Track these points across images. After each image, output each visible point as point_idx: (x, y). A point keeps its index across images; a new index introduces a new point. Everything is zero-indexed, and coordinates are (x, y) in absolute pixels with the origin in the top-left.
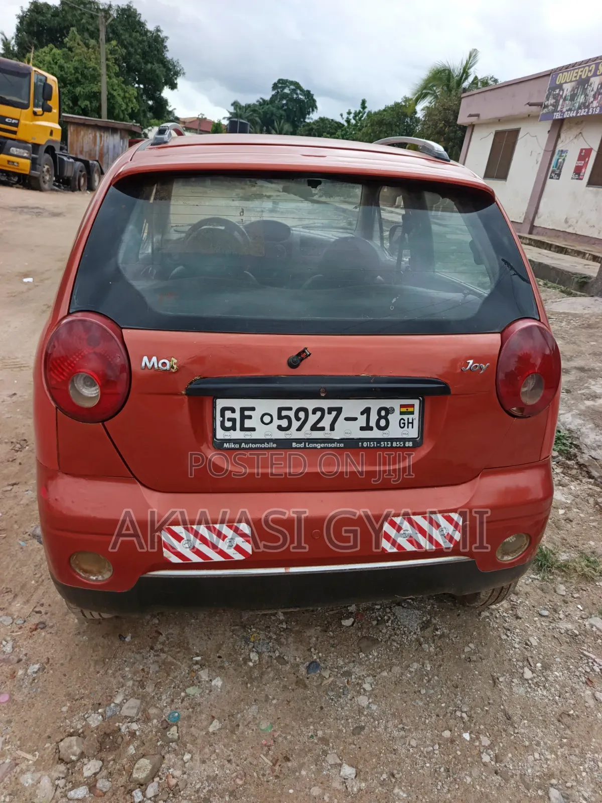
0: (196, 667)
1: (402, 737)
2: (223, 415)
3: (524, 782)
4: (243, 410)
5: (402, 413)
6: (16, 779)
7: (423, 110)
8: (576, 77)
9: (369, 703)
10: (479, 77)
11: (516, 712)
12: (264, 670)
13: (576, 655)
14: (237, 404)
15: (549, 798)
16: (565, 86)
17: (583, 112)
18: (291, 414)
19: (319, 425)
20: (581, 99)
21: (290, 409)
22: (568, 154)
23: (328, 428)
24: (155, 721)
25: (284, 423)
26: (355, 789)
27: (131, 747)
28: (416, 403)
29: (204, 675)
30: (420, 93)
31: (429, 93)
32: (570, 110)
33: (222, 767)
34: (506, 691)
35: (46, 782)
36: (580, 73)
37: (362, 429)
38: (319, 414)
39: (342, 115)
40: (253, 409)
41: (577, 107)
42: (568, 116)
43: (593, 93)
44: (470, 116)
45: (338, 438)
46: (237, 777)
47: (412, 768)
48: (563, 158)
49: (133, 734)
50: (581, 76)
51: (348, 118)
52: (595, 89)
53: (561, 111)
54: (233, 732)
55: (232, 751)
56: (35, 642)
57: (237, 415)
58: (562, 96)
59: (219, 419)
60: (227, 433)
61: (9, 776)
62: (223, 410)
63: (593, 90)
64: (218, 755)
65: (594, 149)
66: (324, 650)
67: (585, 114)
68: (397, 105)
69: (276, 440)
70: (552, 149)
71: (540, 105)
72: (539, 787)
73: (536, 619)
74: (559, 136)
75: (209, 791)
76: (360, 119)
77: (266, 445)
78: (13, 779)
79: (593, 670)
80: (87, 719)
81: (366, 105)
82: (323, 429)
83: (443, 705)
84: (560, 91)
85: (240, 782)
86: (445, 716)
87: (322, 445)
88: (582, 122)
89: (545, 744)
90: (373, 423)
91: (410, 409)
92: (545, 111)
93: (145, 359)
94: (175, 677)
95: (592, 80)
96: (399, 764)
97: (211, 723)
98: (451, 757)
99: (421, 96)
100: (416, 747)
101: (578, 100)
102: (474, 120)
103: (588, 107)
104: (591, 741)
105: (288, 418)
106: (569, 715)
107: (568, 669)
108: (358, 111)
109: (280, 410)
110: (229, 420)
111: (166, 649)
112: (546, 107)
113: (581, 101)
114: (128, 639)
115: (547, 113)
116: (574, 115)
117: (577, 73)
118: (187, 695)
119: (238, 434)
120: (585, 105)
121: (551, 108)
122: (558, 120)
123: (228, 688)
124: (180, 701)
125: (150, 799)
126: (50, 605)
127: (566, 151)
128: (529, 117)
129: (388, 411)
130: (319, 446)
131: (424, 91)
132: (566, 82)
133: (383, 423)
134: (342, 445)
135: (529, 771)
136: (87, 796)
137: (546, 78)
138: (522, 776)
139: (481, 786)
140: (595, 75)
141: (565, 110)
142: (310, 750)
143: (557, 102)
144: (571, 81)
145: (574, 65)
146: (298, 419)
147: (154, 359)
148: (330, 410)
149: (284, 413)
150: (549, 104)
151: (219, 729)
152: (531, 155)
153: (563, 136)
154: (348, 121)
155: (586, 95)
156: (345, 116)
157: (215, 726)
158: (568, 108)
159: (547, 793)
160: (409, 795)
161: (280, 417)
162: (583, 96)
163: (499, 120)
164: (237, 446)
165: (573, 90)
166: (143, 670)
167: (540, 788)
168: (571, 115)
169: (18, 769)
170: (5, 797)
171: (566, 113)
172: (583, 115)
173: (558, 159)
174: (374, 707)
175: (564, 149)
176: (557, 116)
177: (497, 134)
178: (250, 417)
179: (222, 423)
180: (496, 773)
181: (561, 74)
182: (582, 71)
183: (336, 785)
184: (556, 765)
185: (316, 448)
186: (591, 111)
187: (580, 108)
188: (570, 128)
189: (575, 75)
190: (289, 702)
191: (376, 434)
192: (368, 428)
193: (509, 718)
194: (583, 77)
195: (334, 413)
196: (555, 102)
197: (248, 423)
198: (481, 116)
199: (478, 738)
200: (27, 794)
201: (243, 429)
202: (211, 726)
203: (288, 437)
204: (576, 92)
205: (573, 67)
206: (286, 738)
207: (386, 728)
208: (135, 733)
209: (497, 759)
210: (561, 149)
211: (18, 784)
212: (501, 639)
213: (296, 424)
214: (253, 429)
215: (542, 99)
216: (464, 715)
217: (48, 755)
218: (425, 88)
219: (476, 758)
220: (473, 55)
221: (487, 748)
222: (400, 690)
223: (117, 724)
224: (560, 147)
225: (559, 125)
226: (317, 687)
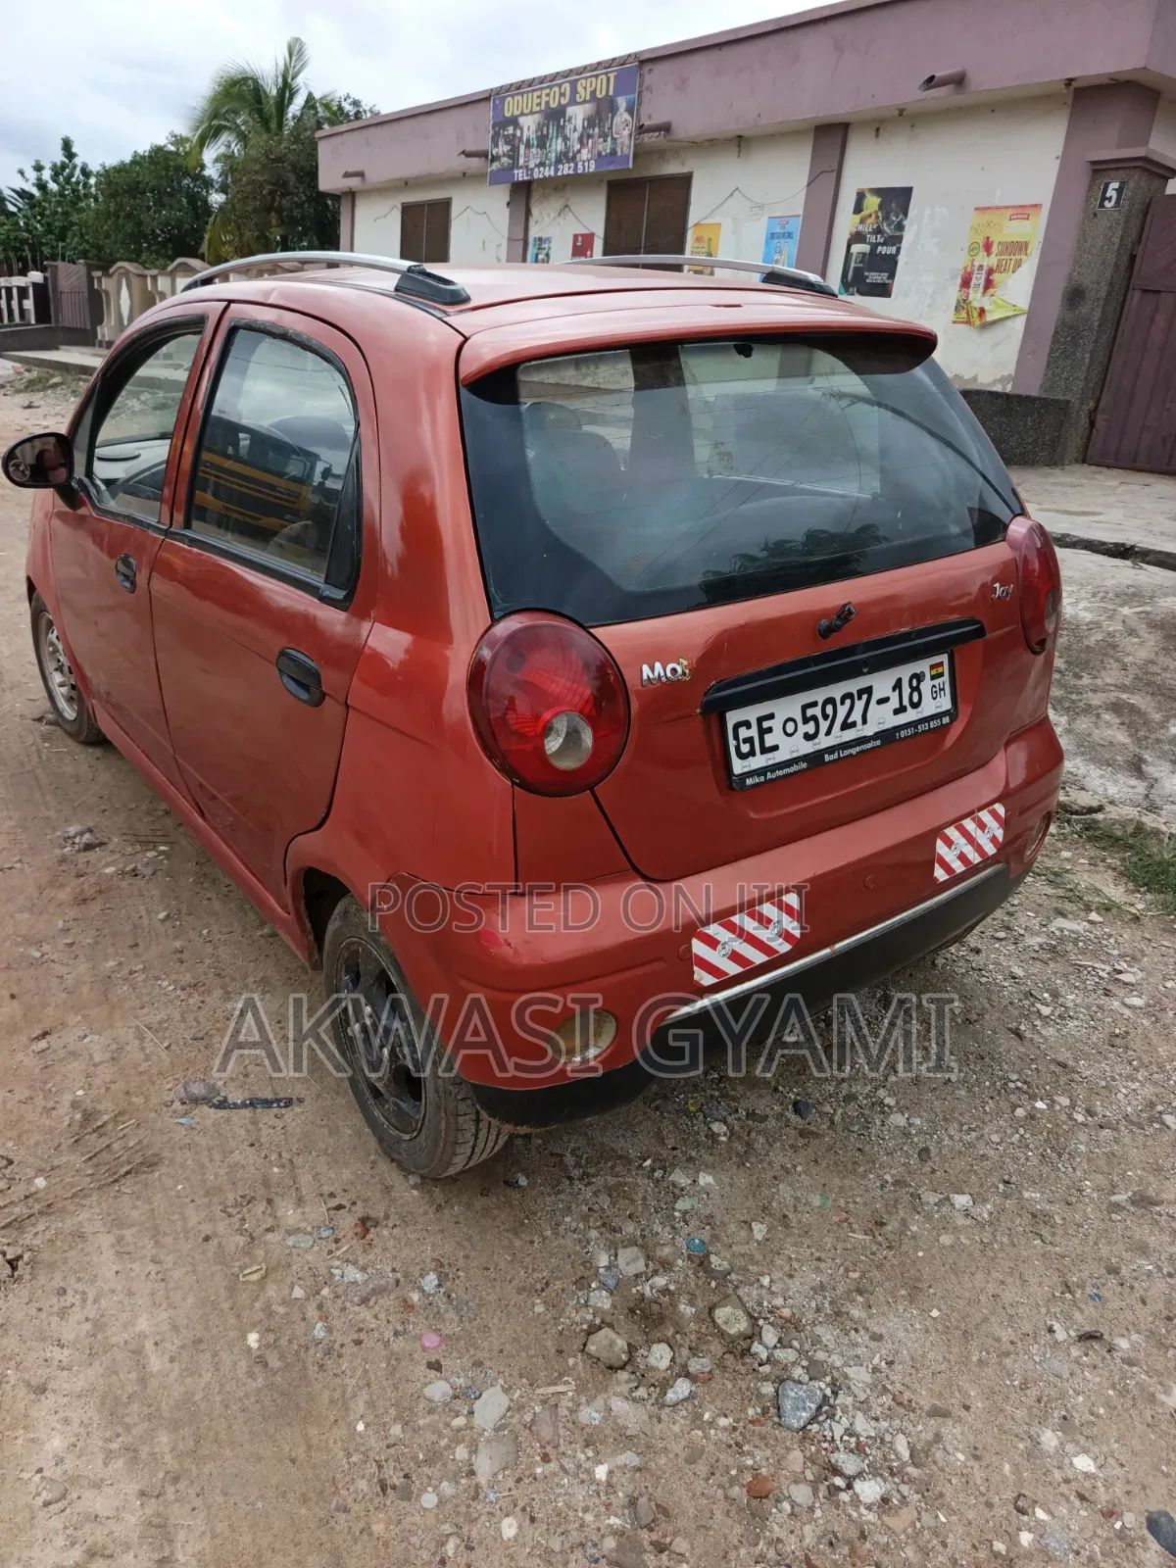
0: (658, 1174)
1: (977, 1139)
2: (736, 737)
3: (1132, 1122)
4: (760, 720)
5: (933, 678)
6: (574, 1423)
7: (217, 160)
8: (539, 104)
9: (908, 1119)
10: (317, 95)
11: (1065, 1056)
12: (746, 1138)
13: (1071, 969)
14: (751, 713)
15: (1168, 1127)
16: (522, 120)
17: (566, 169)
18: (817, 711)
19: (849, 721)
20: (558, 145)
21: (814, 704)
22: (552, 245)
23: (859, 721)
24: (680, 1262)
25: (810, 728)
26: (986, 1216)
27: (682, 1307)
28: (944, 658)
29: (680, 1178)
30: (206, 125)
31: (225, 127)
32: (542, 164)
33: (818, 1270)
34: (1037, 1039)
35: (619, 1405)
36: (545, 99)
37: (896, 712)
38: (848, 702)
39: (22, 173)
40: (771, 716)
41: (553, 160)
42: (541, 176)
43: (576, 135)
44: (347, 175)
45: (871, 734)
46: (847, 1270)
47: (1018, 1165)
48: (545, 252)
49: (665, 1291)
50: (547, 103)
51: (39, 179)
52: (580, 128)
53: (527, 167)
54: (787, 1226)
55: (808, 1247)
56: (385, 1249)
57: (754, 732)
58: (521, 138)
59: (732, 743)
60: (746, 762)
61: (561, 1425)
62: (737, 727)
63: (575, 130)
64: (798, 1260)
65: (596, 233)
66: (792, 1083)
67: (571, 172)
68: (158, 152)
69: (805, 756)
70: (521, 236)
71: (483, 155)
72: (1151, 1120)
73: (997, 945)
74: (528, 213)
75: (831, 1303)
76: (68, 180)
77: (795, 768)
78: (570, 1425)
79: (1101, 978)
80: (590, 1303)
81: (74, 150)
82: (854, 724)
83: (987, 1083)
84: (515, 129)
85: (855, 1275)
86: (999, 1094)
87: (858, 749)
88: (565, 186)
89: (1120, 1075)
90: (906, 702)
91: (940, 670)
92: (495, 166)
93: (645, 668)
94: (644, 1199)
95: (570, 111)
96: (1001, 1168)
97: (751, 1230)
98: (1045, 1134)
99: (210, 134)
100: (1002, 1141)
101: (554, 147)
102: (354, 183)
103: (574, 159)
104: (1158, 1052)
105: (814, 718)
106: (1117, 1036)
107: (1076, 987)
108: (59, 164)
109: (804, 708)
110: (745, 741)
111: (592, 1171)
112: (495, 159)
113: (559, 149)
114: (523, 1181)
115: (499, 170)
116: (552, 173)
117: (539, 97)
118: (685, 1213)
119: (759, 761)
120: (564, 157)
121: (505, 160)
122: (524, 182)
123: (727, 1180)
124: (682, 1224)
125: (775, 1347)
126: (345, 1191)
127: (549, 240)
128: (465, 178)
129: (919, 677)
130: (854, 751)
131: (215, 122)
132: (522, 114)
133: (916, 698)
134: (878, 743)
135: (1129, 1109)
136: (693, 1388)
137: (483, 104)
138: (1126, 1117)
139: (1098, 1147)
140: (573, 102)
141: (532, 165)
142: (896, 1201)
143: (515, 150)
144: (532, 113)
145: (531, 83)
146: (825, 717)
147: (658, 666)
148: (860, 693)
149: (810, 712)
150: (501, 153)
151: (768, 1232)
152: (484, 248)
153: (535, 211)
154: (41, 186)
155: (566, 139)
156: (32, 175)
157: (759, 1231)
158: (538, 161)
159: (1163, 1123)
160: (1043, 1193)
161: (806, 721)
162: (560, 140)
163: (406, 183)
164: (762, 779)
165: (540, 127)
166: (590, 1209)
167: (1152, 1122)
168: (547, 174)
169: (563, 1412)
170: (583, 1452)
171: (536, 170)
172: (568, 175)
173: (537, 255)
174: (918, 1121)
175: (544, 235)
176: (520, 175)
177: (407, 210)
178: (770, 730)
179: (738, 748)
180: (1101, 1127)
181: (510, 99)
182: (548, 95)
183: (961, 1221)
184: (1148, 1091)
185: (851, 755)
186: (580, 166)
187: (559, 161)
188: (545, 197)
189: (537, 101)
190: (816, 1161)
191: (911, 715)
192: (901, 710)
193: (1065, 1066)
194: (553, 105)
195: (865, 697)
196: (511, 150)
197: (769, 741)
198: (367, 174)
199: (1053, 1102)
200: (608, 1431)
201: (765, 750)
202: (755, 1232)
203: (817, 748)
204: (545, 132)
205: (530, 86)
206: (855, 1203)
207: (951, 1137)
208: (668, 1290)
209: (1090, 1112)
210: (537, 236)
211: (583, 1429)
212: (981, 984)
213: (824, 725)
214: (775, 748)
215: (486, 144)
216: (1019, 1084)
217: (586, 1372)
218: (215, 115)
219: (1070, 1123)
220: (295, 50)
221: (1073, 1106)
222: (926, 1088)
223: (634, 1290)
224: (534, 233)
225: (523, 194)
226: (829, 1128)
